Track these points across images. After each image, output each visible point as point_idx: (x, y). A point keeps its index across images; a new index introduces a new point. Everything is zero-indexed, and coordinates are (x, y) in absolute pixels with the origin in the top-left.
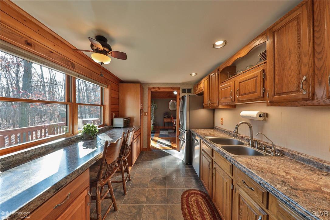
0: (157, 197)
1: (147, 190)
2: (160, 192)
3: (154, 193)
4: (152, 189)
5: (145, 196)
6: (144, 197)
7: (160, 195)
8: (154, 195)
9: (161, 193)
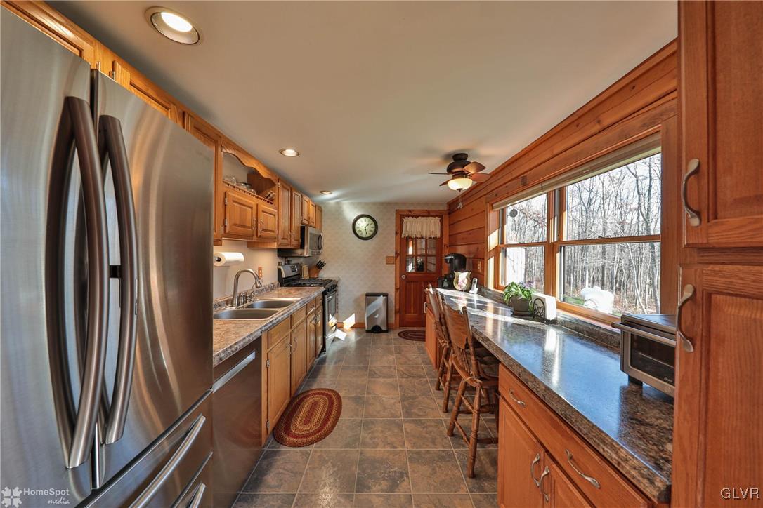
0: (382, 431)
1: (408, 446)
2: (376, 440)
3: (389, 437)
4: (396, 448)
5: (407, 432)
6: (408, 430)
7: (376, 435)
8: (388, 433)
9: (375, 438)
